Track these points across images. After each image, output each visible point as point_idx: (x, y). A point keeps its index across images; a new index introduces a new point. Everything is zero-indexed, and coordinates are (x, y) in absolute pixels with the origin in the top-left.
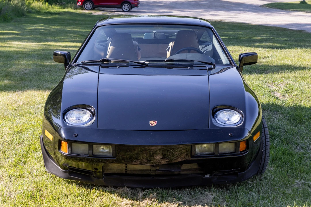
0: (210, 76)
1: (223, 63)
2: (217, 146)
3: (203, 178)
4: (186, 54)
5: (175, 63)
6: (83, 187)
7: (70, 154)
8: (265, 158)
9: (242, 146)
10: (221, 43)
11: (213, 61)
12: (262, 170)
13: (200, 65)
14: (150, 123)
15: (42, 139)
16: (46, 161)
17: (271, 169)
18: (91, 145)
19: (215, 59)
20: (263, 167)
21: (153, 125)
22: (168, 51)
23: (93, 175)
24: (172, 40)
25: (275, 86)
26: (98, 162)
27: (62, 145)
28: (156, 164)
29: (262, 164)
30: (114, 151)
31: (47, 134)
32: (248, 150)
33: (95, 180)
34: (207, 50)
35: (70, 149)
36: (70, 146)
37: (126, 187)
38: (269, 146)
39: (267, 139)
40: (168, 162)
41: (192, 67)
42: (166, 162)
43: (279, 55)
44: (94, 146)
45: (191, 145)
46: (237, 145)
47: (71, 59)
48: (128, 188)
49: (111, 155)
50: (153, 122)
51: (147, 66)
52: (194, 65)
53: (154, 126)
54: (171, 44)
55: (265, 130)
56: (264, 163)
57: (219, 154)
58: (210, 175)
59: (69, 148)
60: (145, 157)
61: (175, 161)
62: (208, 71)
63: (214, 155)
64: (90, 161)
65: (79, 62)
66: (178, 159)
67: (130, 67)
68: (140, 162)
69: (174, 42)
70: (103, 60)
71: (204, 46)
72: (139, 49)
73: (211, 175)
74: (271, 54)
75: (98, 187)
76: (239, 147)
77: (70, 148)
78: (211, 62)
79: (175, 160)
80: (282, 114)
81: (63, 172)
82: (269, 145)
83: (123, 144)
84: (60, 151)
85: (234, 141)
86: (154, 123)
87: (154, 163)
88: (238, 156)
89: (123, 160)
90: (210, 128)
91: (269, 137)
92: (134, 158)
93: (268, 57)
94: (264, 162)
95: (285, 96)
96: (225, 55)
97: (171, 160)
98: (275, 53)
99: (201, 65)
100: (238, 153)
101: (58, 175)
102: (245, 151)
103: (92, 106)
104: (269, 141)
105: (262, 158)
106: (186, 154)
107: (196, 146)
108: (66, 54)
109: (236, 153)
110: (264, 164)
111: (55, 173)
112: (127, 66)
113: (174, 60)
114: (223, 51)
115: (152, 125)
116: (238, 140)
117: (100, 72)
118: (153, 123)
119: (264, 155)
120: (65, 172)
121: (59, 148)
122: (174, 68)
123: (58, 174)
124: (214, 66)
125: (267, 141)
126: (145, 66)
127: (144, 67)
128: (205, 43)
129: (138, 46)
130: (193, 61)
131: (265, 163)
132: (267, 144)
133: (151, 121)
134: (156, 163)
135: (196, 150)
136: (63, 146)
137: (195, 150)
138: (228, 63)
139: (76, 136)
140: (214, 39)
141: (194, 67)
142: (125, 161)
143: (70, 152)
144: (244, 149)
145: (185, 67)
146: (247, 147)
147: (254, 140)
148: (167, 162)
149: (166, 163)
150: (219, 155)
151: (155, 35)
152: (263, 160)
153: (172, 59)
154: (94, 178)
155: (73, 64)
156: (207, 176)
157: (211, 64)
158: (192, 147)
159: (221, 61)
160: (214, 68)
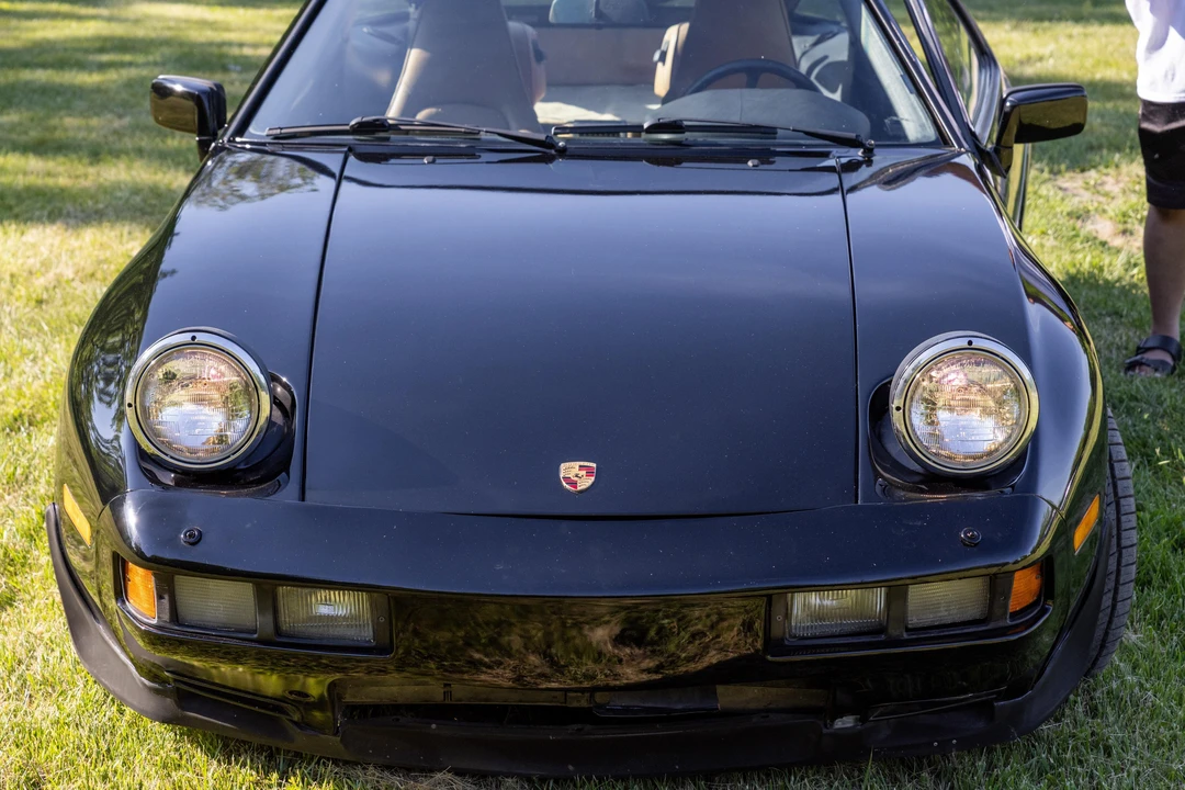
0: (850, 197)
1: (905, 137)
2: (897, 595)
3: (825, 731)
4: (738, 91)
5: (688, 136)
6: (244, 765)
7: (168, 625)
8: (1114, 607)
9: (1024, 586)
10: (898, 39)
11: (861, 124)
12: (1097, 659)
13: (804, 149)
14: (561, 476)
15: (57, 525)
16: (75, 625)
17: (1134, 637)
18: (267, 586)
19: (869, 116)
20: (1103, 646)
21: (579, 488)
22: (660, 64)
23: (288, 715)
24: (675, 18)
25: (1087, 189)
26: (310, 668)
27: (130, 576)
28: (595, 683)
29: (1099, 633)
30: (382, 620)
31: (71, 506)
32: (1050, 602)
33: (301, 739)
34: (826, 57)
35: (166, 601)
36: (166, 589)
37: (449, 771)
38: (1135, 549)
39: (1123, 518)
40: (657, 670)
41: (765, 156)
42: (643, 671)
43: (1078, 49)
44: (282, 590)
45: (769, 597)
46: (998, 585)
47: (229, 116)
48: (459, 773)
49: (367, 634)
50: (576, 470)
51: (563, 153)
52: (775, 145)
53: (581, 492)
54: (673, 36)
55: (1117, 472)
56: (1108, 627)
57: (907, 630)
58: (856, 720)
59: (160, 597)
60: (540, 634)
61: (692, 667)
62: (843, 175)
63: (883, 637)
64: (273, 663)
65: (259, 130)
66: (706, 649)
67: (486, 157)
68: (514, 669)
69: (685, 27)
70: (361, 124)
71: (811, 40)
72: (540, 56)
73: (863, 720)
74: (1051, 47)
75: (318, 763)
76: (1007, 594)
77: (166, 597)
78: (853, 135)
79: (690, 659)
80: (1136, 327)
81: (150, 689)
82: (1132, 546)
83: (423, 588)
84: (123, 602)
85: (984, 571)
86: (584, 473)
87: (585, 676)
88: (1004, 639)
89: (430, 657)
90: (864, 500)
91: (1133, 509)
92: (483, 641)
93: (1041, 59)
94: (1110, 622)
95: (1131, 234)
96: (914, 98)
97: (673, 661)
98: (1065, 42)
99: (807, 146)
100: (1001, 624)
101: (129, 700)
102: (1037, 606)
103: (284, 379)
104: (1135, 525)
105: (1100, 606)
106: (743, 624)
107: (792, 598)
108: (204, 92)
109: (991, 626)
110: (1106, 634)
111: (117, 689)
112: (470, 154)
113: (685, 123)
114: (908, 80)
115: (574, 484)
116: (1011, 560)
117: (346, 173)
118: (576, 474)
119: (1111, 595)
120: (156, 691)
121: (121, 592)
122: (684, 164)
123: (126, 696)
124: (869, 152)
125: (1124, 526)
126: (553, 152)
127: (547, 159)
128: (815, 28)
129: (535, 45)
130: (768, 131)
131: (1113, 627)
132: (1124, 543)
133: (567, 464)
134: (593, 677)
135: (795, 612)
136: (135, 584)
137: (787, 615)
138: (931, 134)
139: (193, 544)
140: (867, 26)
141: (776, 159)
142: (439, 667)
143: (166, 617)
144: (1030, 600)
145: (737, 156)
146: (1047, 589)
147: (1076, 547)
148: (649, 671)
149: (645, 677)
150: (905, 636)
151: (601, 6)
152: (1103, 618)
153: (675, 122)
154: (295, 728)
155: (229, 141)
156: (846, 723)
157: (854, 143)
158: (773, 601)
159: (898, 124)
160: (869, 163)
